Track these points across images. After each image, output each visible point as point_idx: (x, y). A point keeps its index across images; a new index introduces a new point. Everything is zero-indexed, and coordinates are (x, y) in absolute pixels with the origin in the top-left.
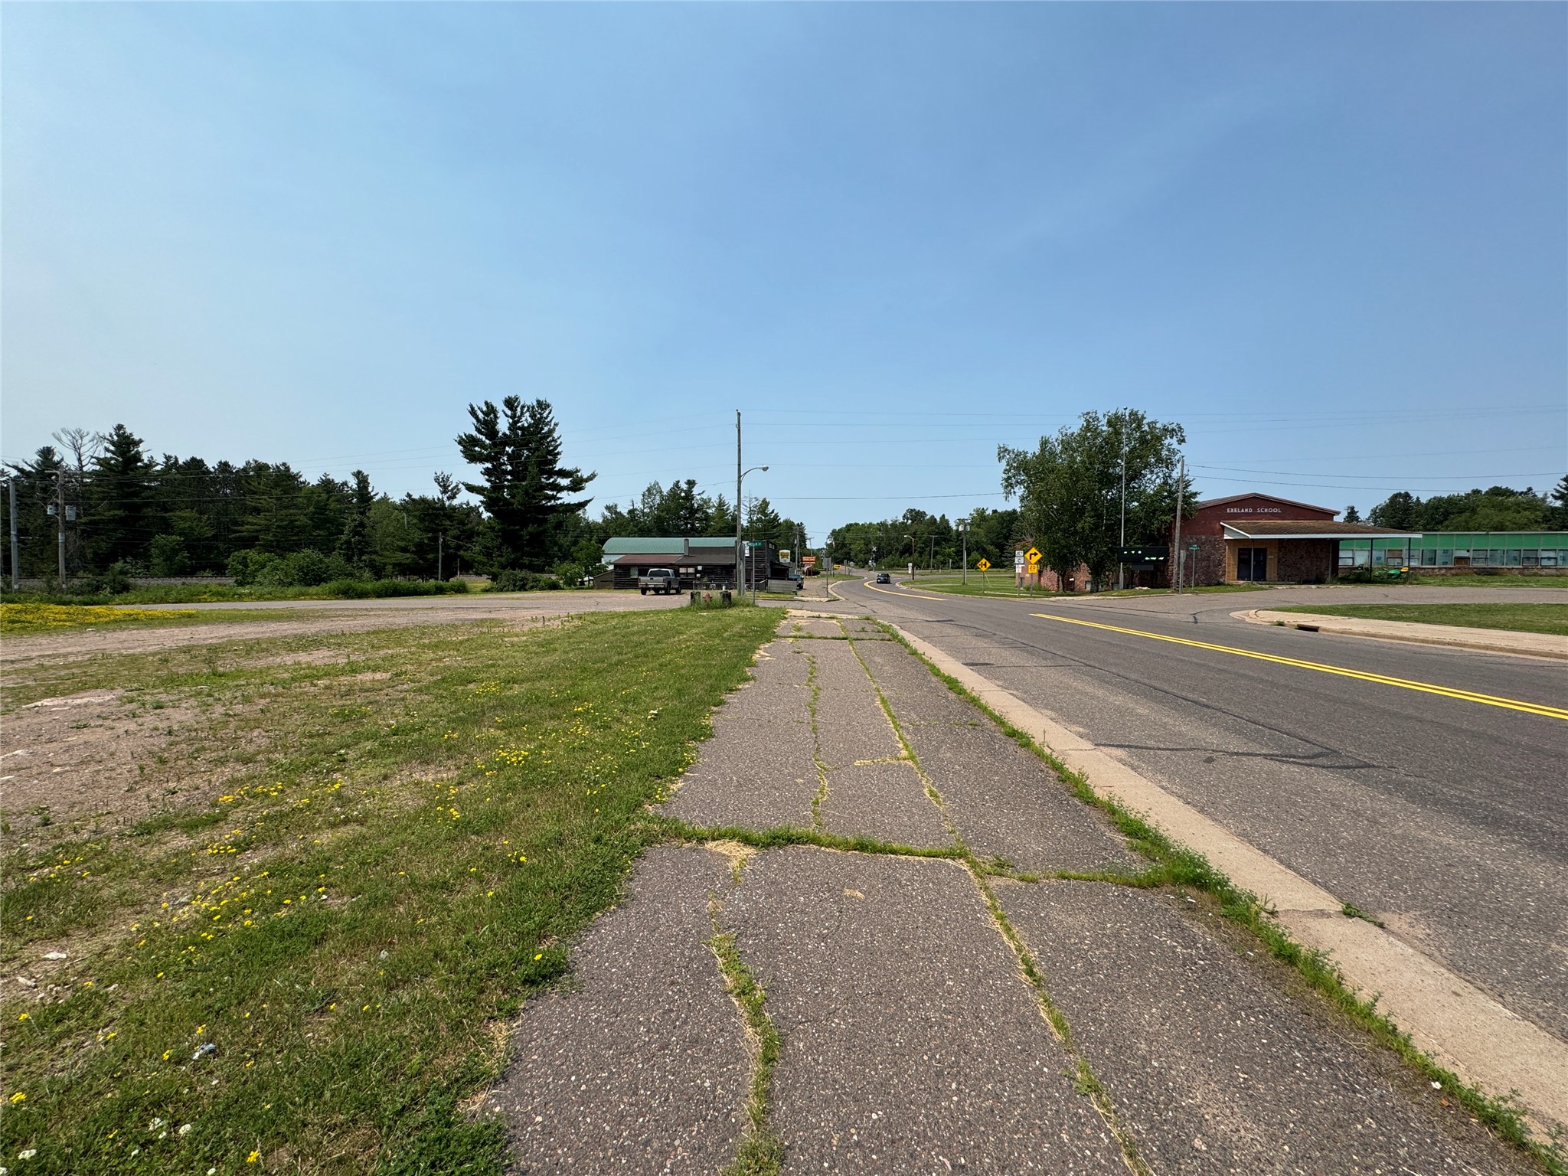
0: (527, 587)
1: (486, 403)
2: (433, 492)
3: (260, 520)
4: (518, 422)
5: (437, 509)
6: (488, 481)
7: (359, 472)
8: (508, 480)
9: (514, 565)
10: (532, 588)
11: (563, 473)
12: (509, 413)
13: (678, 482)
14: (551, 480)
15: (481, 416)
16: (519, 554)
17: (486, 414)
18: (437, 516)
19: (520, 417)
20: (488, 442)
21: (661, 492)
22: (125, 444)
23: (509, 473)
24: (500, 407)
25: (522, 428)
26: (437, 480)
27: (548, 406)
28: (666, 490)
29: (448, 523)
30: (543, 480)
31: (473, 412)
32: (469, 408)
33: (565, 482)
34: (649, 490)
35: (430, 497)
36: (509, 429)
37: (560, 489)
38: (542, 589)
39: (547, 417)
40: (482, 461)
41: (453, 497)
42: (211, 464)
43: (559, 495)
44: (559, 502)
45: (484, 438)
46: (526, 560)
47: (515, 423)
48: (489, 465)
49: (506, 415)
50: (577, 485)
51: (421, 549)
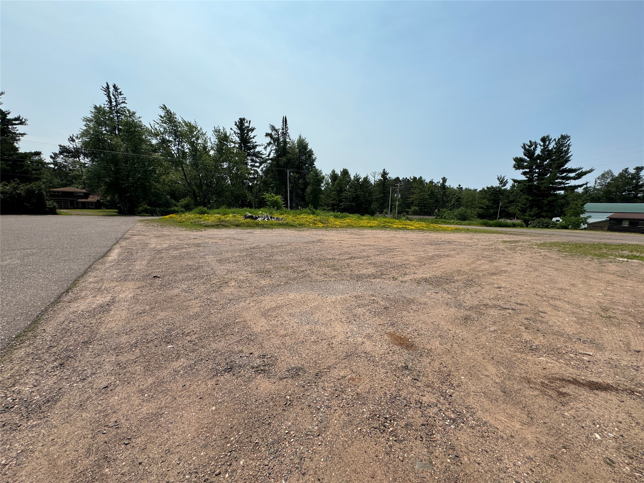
0: (549, 226)
1: (530, 142)
2: (496, 184)
3: (414, 196)
4: (547, 147)
5: (497, 191)
6: (526, 177)
7: (444, 178)
8: (536, 176)
9: (538, 216)
10: (552, 227)
11: (571, 171)
12: (542, 144)
13: (627, 169)
14: (564, 175)
15: (527, 147)
16: (540, 211)
17: (530, 146)
18: (497, 194)
19: (548, 145)
20: (528, 159)
21: (612, 176)
22: (384, 174)
23: (537, 173)
24: (539, 142)
25: (548, 151)
26: (498, 179)
27: (569, 137)
28: (616, 174)
29: (502, 197)
30: (558, 175)
31: (524, 147)
32: (522, 145)
33: (572, 175)
34: (603, 175)
35: (494, 186)
36: (541, 152)
37: (570, 178)
38: (558, 228)
39: (566, 143)
40: (523, 169)
41: (505, 185)
42: (401, 179)
43: (567, 182)
44: (567, 185)
45: (526, 158)
46: (544, 214)
47: (545, 148)
48: (528, 170)
49: (541, 146)
50: (579, 176)
51: (488, 207)
